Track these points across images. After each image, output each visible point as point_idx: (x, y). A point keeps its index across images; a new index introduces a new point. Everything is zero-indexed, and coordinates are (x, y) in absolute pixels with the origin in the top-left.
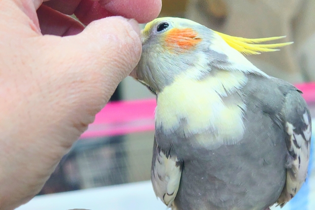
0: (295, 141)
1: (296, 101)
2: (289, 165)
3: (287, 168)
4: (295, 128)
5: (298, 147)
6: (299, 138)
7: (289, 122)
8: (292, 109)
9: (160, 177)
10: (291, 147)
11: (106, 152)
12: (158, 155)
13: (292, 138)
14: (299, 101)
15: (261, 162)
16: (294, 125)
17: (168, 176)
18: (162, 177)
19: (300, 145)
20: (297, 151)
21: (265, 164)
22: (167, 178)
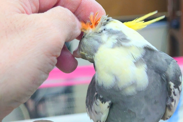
0: (174, 92)
1: (176, 69)
2: (168, 104)
3: (167, 105)
4: (174, 85)
5: (175, 95)
6: (176, 90)
7: (172, 82)
8: (174, 74)
9: (96, 112)
10: (172, 95)
11: (62, 98)
12: (96, 100)
13: (173, 90)
14: (178, 69)
15: (153, 101)
16: (174, 84)
17: (102, 113)
18: (97, 112)
19: (176, 94)
20: (174, 97)
21: (156, 103)
22: (100, 114)
